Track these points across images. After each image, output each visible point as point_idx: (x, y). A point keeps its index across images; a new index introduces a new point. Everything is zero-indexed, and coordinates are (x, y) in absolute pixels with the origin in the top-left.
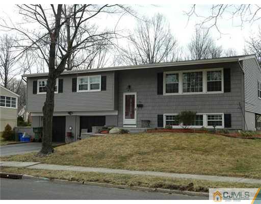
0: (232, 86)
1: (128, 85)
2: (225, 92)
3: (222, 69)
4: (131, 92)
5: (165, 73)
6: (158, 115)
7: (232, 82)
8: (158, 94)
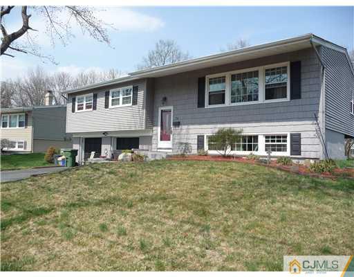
0: (303, 89)
1: (163, 96)
2: (292, 98)
3: (287, 64)
4: (167, 105)
5: (208, 77)
6: (198, 136)
7: (303, 83)
8: (198, 107)
